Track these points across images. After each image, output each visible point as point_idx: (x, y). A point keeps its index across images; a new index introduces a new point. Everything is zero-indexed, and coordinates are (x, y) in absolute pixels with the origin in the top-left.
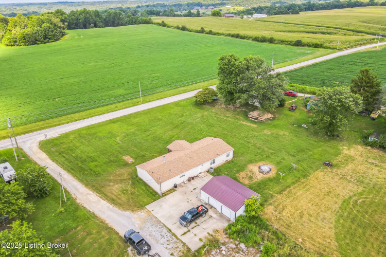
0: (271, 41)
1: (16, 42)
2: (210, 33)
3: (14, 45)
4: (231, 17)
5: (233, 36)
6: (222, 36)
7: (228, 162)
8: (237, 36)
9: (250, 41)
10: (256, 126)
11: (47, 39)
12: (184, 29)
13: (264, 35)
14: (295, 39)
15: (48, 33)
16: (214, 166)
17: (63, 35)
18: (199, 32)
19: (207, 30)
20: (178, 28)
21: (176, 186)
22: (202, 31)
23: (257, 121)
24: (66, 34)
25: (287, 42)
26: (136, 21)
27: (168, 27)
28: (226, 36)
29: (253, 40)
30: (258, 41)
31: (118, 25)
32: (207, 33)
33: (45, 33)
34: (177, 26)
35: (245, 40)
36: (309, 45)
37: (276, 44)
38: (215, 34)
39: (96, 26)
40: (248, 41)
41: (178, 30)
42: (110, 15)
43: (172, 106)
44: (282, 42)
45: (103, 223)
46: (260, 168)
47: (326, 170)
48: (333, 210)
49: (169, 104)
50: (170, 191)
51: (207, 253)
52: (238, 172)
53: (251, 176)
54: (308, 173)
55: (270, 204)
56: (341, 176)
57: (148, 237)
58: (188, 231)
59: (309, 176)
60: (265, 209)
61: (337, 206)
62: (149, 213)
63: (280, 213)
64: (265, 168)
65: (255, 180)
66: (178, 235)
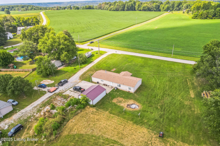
7: (129, 92)
21: (98, 83)
23: (202, 96)
33: (215, 13)
45: (72, 76)
46: (133, 104)
47: (153, 134)
48: (103, 135)
49: (181, 63)
50: (95, 83)
51: (62, 97)
52: (121, 97)
53: (121, 102)
54: (141, 124)
55: (97, 110)
56: (149, 142)
57: (67, 85)
58: (72, 91)
59: (137, 125)
60: (92, 108)
61: (109, 137)
62: (80, 82)
63: (92, 114)
64: (133, 106)
65: (118, 104)
66: (70, 90)
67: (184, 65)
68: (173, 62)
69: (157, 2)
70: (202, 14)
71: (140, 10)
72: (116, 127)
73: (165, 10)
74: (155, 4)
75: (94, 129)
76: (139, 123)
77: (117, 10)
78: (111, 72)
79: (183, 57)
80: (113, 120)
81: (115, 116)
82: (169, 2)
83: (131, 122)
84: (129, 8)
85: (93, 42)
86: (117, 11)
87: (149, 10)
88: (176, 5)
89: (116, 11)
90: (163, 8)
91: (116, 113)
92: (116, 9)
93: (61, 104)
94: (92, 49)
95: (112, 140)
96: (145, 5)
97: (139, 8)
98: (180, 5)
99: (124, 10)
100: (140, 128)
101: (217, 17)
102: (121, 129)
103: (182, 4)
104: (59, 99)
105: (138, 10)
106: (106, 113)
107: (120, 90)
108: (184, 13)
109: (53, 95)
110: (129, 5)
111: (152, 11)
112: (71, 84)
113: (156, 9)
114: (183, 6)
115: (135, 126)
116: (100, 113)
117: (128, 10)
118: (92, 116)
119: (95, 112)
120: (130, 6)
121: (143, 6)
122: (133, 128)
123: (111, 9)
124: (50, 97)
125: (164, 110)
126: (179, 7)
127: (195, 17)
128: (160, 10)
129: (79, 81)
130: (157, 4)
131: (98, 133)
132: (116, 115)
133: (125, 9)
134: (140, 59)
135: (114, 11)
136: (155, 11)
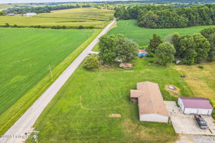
0: (64, 28)
2: (15, 26)
4: (13, 15)
5: (35, 27)
6: (26, 28)
8: (39, 27)
9: (50, 29)
13: (58, 25)
14: (78, 26)
18: (5, 26)
22: (7, 26)
25: (74, 27)
28: (30, 27)
29: (51, 28)
30: (55, 28)
32: (12, 27)
35: (46, 29)
36: (87, 28)
37: (68, 29)
40: (48, 29)
44: (71, 28)
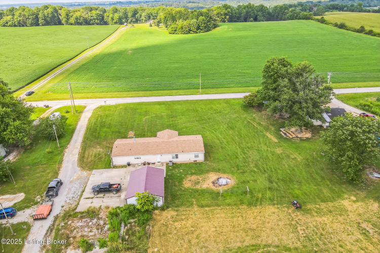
1: (176, 30)
3: (174, 33)
7: (195, 163)
10: (277, 141)
11: (200, 30)
12: (342, 26)
15: (201, 24)
16: (175, 160)
17: (215, 27)
18: (358, 31)
19: (367, 29)
20: (336, 25)
21: (129, 165)
22: (362, 30)
23: (285, 136)
24: (219, 27)
26: (297, 16)
27: (326, 24)
31: (281, 19)
32: (366, 33)
33: (199, 25)
34: (336, 23)
38: (375, 35)
39: (256, 20)
41: (335, 28)
42: (276, 9)
43: (221, 102)
45: (59, 168)
46: (218, 179)
47: (286, 209)
48: (228, 246)
49: (221, 99)
50: (123, 167)
51: (82, 217)
52: (192, 174)
53: (199, 182)
54: (259, 203)
55: (177, 211)
56: (294, 223)
57: (67, 189)
58: (92, 198)
59: (256, 206)
60: (166, 211)
61: (239, 244)
62: (90, 175)
63: (174, 222)
64: (223, 181)
65: (198, 187)
66: (83, 197)
67: (227, 101)
68: (209, 100)
69: (97, 9)
70: (182, 27)
71: (71, 24)
72: (232, 224)
73: (116, 23)
74: (94, 12)
75: (206, 245)
76: (254, 202)
77: (22, 24)
78: (130, 138)
79: (214, 90)
80: (218, 215)
81: (214, 208)
82: (116, 9)
83: (245, 207)
84: (48, 19)
85: (33, 92)
86: (23, 26)
87: (87, 22)
88: (130, 15)
89: (20, 26)
90: (113, 19)
91: (210, 202)
92: (19, 23)
93: (95, 230)
94: (47, 107)
95: (248, 246)
96: (78, 14)
97: (68, 19)
98: (136, 14)
99: (38, 25)
100: (264, 208)
101: (201, 30)
102: (243, 223)
103: (138, 13)
104: (81, 224)
105: (67, 23)
106: (196, 209)
107: (179, 165)
108: (151, 26)
109: (55, 221)
110: (46, 14)
111: (93, 24)
112: (75, 185)
113: (99, 22)
114: (141, 16)
115: (255, 210)
116: (185, 213)
117: (47, 23)
118: (178, 225)
119: (177, 215)
120: (50, 16)
121: (74, 16)
122: (255, 214)
123: (7, 23)
124: (50, 229)
125: (265, 171)
126: (135, 18)
127: (174, 32)
128: (106, 23)
129: (85, 173)
130: (98, 12)
131: (218, 247)
132: (213, 206)
133: (39, 22)
134: (158, 107)
135: (15, 26)
136: (98, 24)
